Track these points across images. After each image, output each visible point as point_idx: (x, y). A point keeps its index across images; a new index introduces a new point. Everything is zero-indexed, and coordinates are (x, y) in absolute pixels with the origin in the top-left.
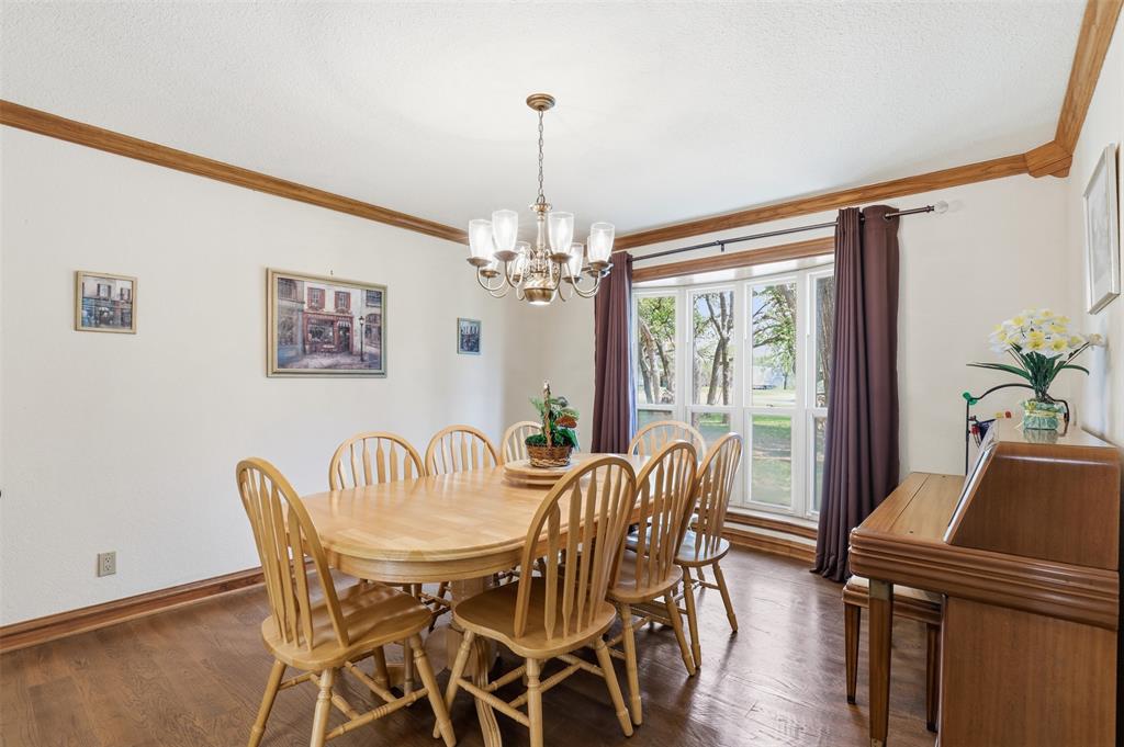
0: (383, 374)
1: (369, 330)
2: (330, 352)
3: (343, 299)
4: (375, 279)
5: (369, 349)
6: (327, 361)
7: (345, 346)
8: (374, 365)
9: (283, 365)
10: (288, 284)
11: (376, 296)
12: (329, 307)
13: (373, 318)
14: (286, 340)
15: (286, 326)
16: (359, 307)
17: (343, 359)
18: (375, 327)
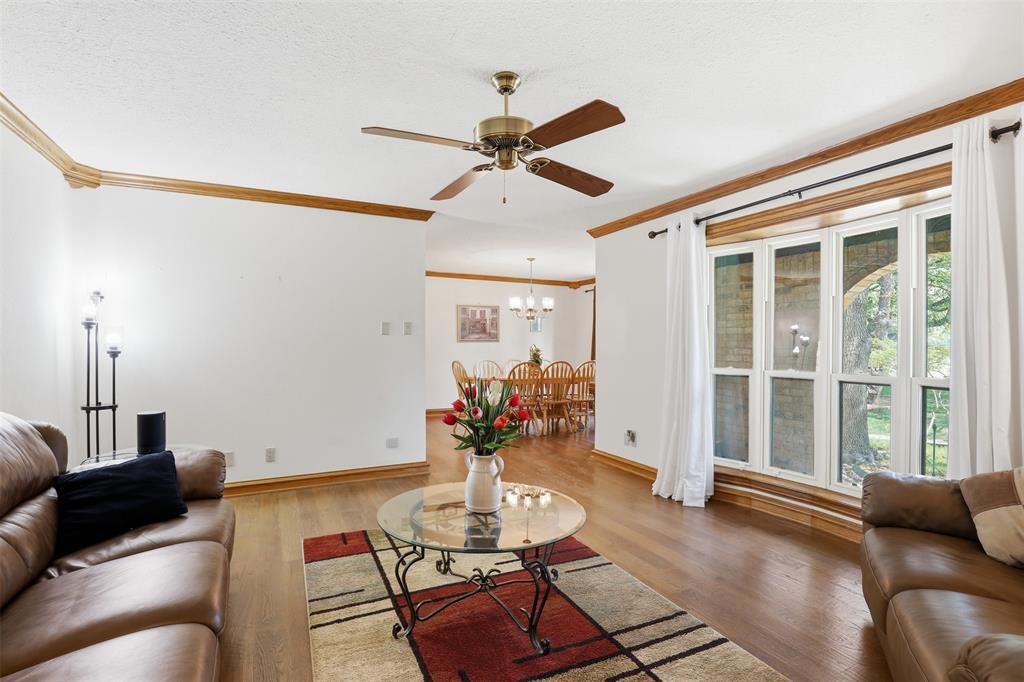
0: (498, 341)
1: (492, 324)
2: (478, 333)
3: (483, 313)
4: (495, 304)
5: (492, 331)
6: (477, 336)
7: (484, 330)
8: (494, 338)
9: (463, 338)
10: (464, 310)
11: (495, 310)
12: (478, 316)
13: (493, 319)
14: (463, 329)
15: (463, 324)
16: (488, 315)
17: (483, 336)
18: (495, 323)
